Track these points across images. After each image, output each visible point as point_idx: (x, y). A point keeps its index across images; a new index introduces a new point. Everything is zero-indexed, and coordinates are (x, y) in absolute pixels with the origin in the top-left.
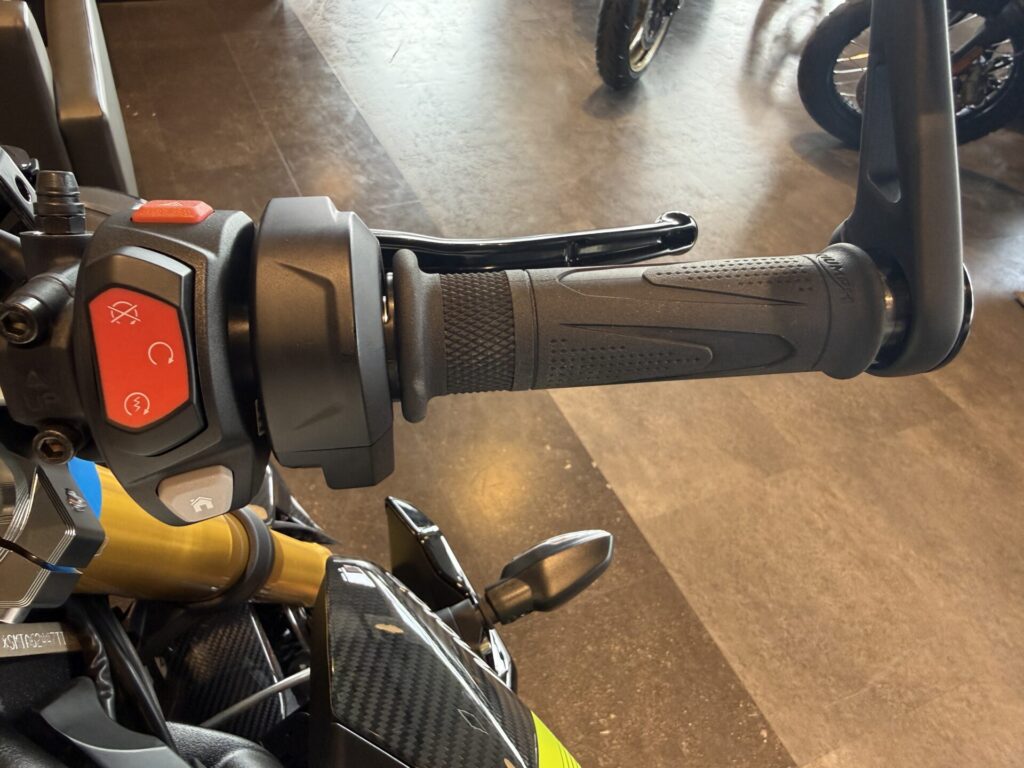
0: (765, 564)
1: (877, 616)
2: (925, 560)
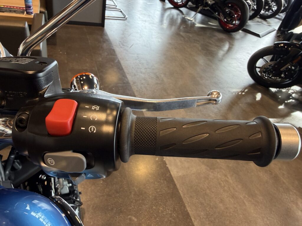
0: (206, 193)
1: (234, 211)
2: (250, 199)
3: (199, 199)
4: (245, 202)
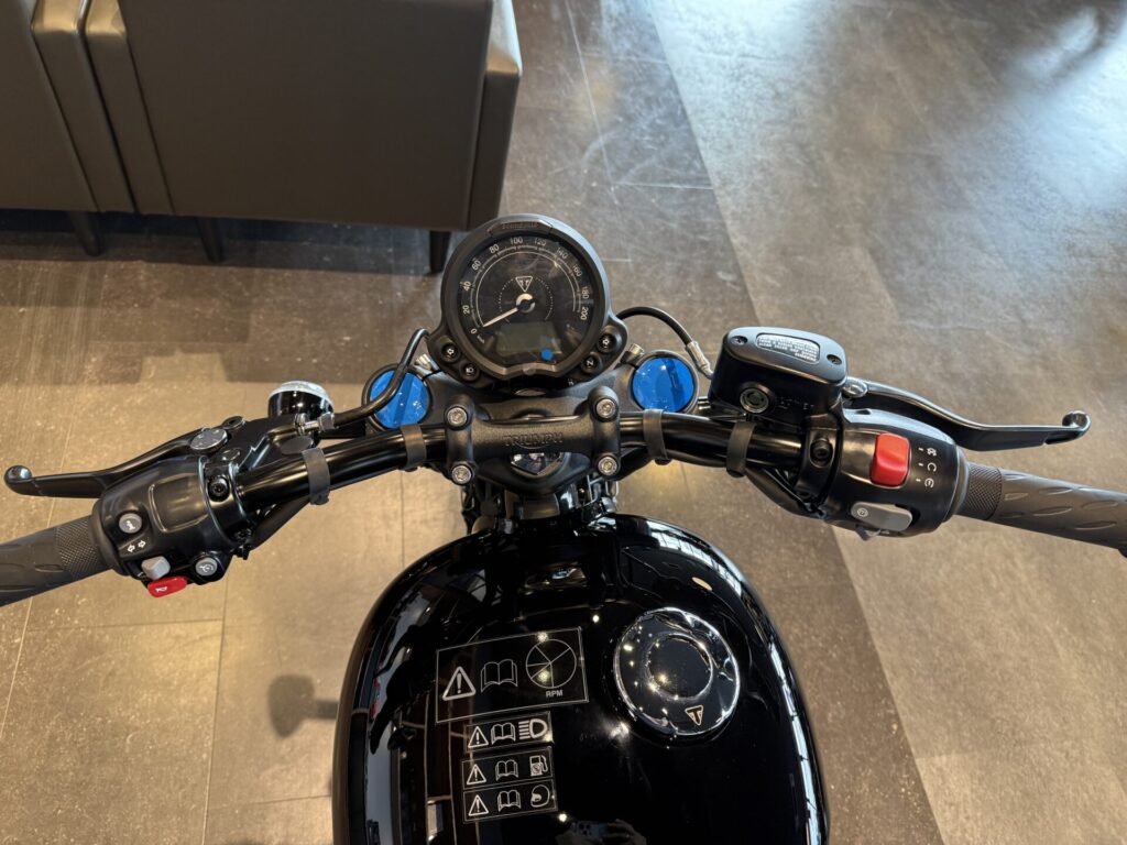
0: (936, 602)
1: (1017, 669)
2: (1075, 638)
3: (914, 617)
4: (1058, 646)
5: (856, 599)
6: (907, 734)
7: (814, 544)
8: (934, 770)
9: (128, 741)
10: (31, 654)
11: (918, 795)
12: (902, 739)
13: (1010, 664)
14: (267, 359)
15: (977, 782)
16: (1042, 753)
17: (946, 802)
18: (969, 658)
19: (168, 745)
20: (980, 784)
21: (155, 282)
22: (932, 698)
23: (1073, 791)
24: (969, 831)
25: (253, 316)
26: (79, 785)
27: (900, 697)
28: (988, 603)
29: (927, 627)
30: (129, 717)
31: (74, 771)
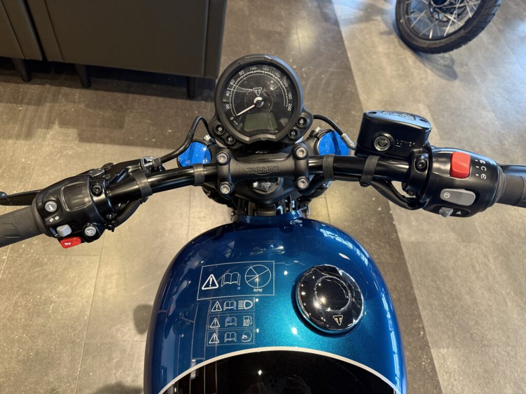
5: (408, 271)
6: (428, 337)
7: (389, 243)
8: (440, 355)
9: (51, 308)
10: (10, 264)
11: (430, 367)
12: (425, 339)
13: (482, 307)
14: (131, 138)
15: (461, 363)
16: (496, 352)
17: (445, 371)
18: (462, 303)
19: (69, 311)
20: (463, 364)
21: (83, 99)
22: (442, 321)
23: (510, 371)
24: (456, 386)
25: (126, 118)
26: (26, 325)
27: (426, 319)
28: (474, 277)
29: (442, 286)
30: (52, 297)
31: (24, 319)
